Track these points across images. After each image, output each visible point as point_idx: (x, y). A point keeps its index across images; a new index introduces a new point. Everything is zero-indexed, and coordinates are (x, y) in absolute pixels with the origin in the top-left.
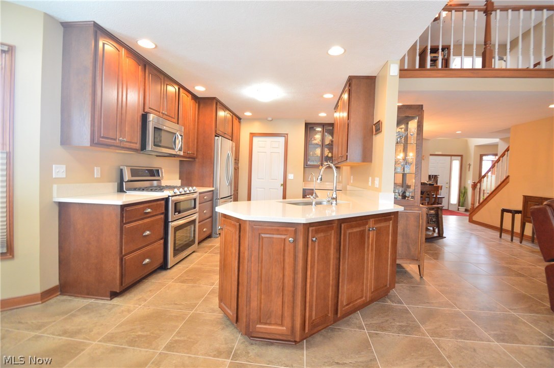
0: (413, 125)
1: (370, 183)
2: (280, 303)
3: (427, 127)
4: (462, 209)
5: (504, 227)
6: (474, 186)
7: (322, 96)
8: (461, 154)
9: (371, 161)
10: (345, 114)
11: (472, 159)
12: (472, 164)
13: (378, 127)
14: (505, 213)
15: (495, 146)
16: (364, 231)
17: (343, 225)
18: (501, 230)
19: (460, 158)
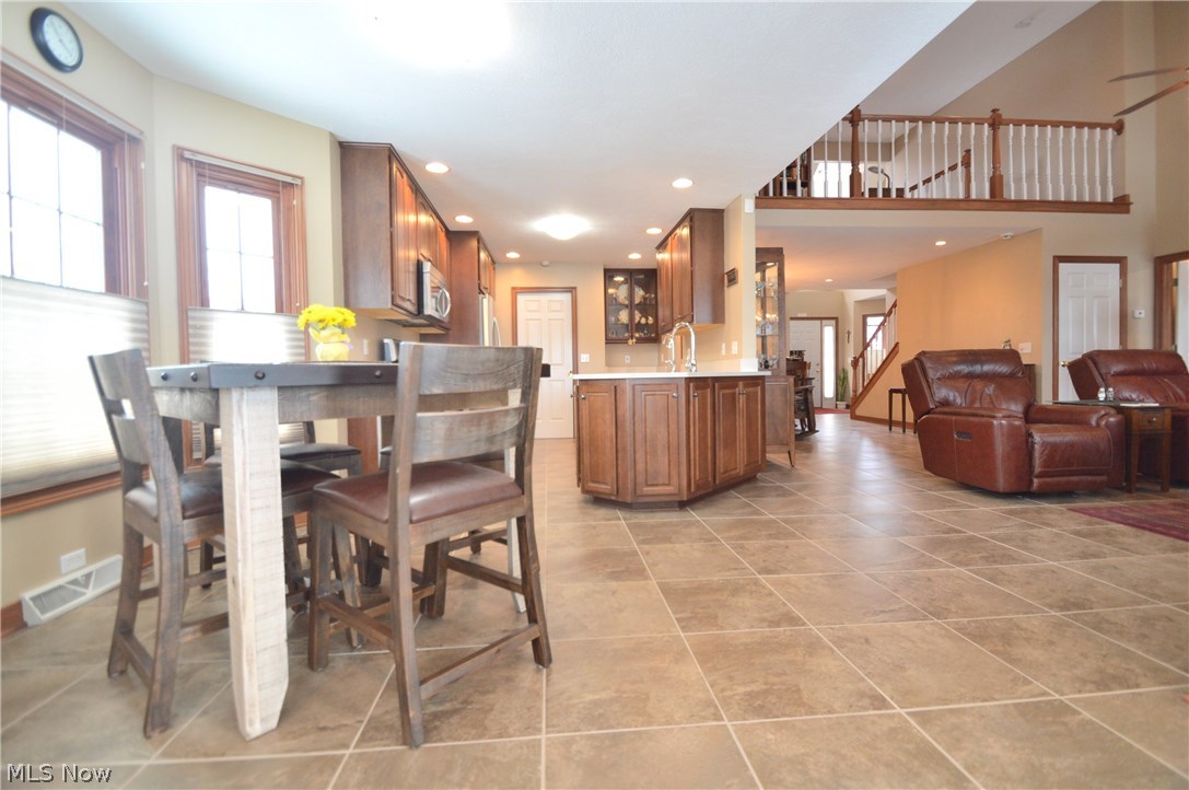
0: (772, 273)
1: (724, 352)
2: (667, 461)
3: (791, 273)
4: (842, 405)
5: (894, 418)
6: (855, 363)
7: (645, 231)
8: (835, 316)
9: (723, 322)
10: (686, 256)
11: (852, 324)
12: (852, 331)
13: (732, 277)
14: (894, 395)
15: (882, 300)
16: (734, 394)
17: (716, 385)
18: (890, 423)
19: (834, 322)
